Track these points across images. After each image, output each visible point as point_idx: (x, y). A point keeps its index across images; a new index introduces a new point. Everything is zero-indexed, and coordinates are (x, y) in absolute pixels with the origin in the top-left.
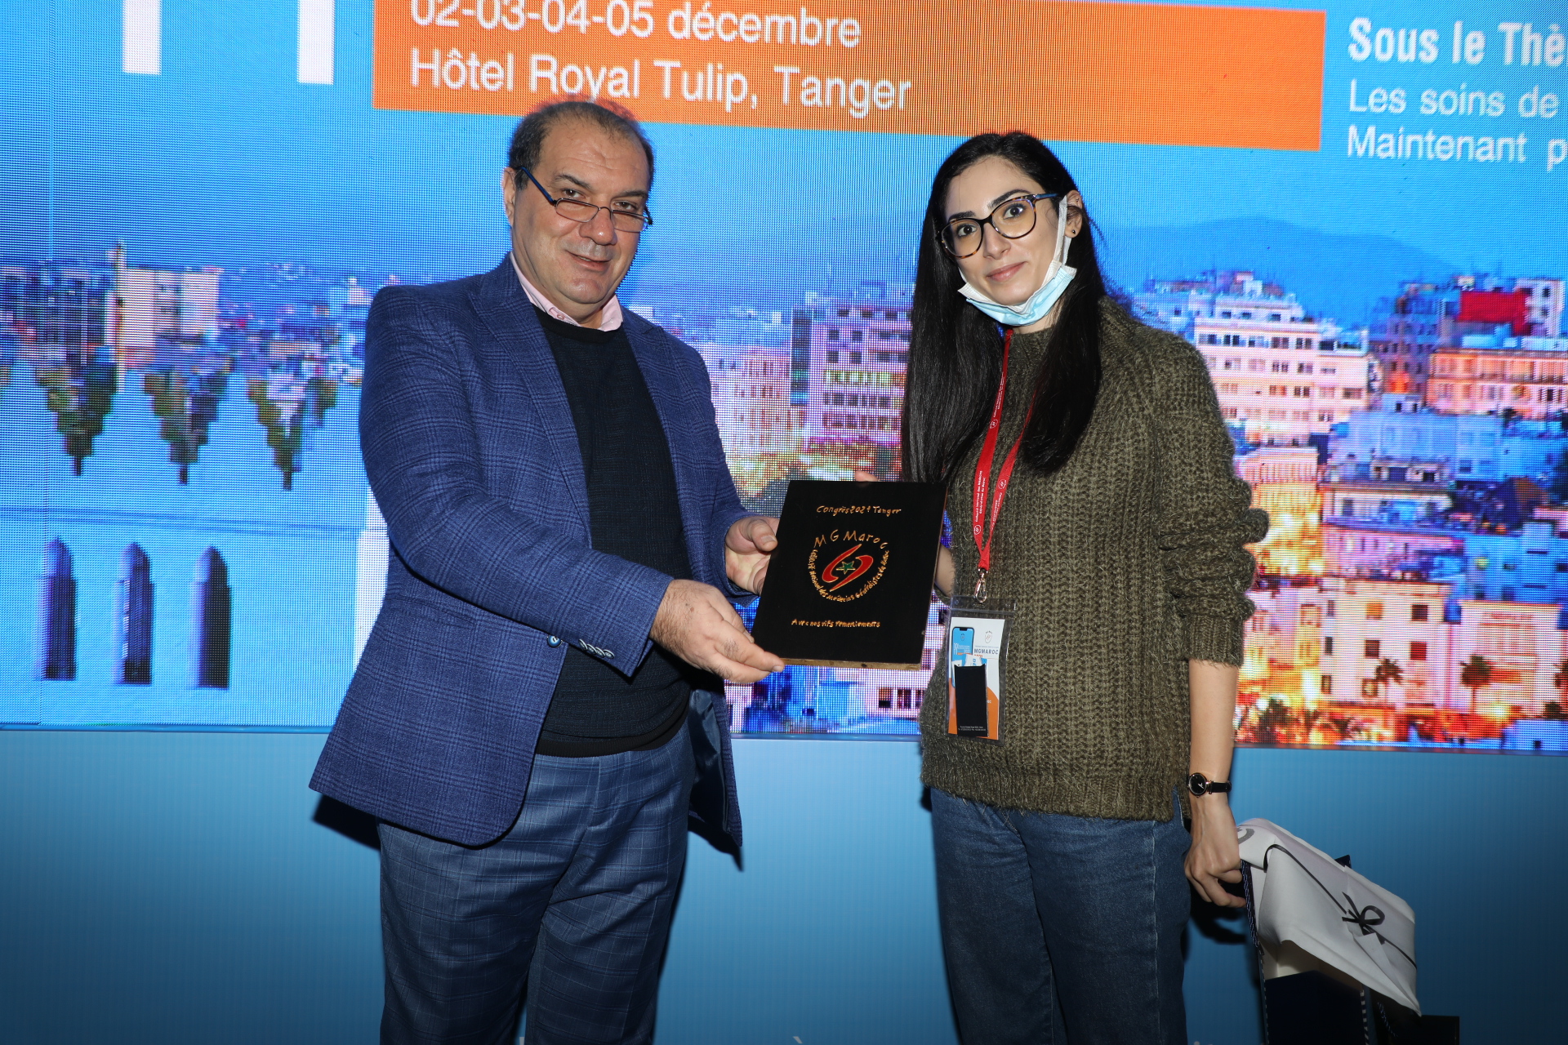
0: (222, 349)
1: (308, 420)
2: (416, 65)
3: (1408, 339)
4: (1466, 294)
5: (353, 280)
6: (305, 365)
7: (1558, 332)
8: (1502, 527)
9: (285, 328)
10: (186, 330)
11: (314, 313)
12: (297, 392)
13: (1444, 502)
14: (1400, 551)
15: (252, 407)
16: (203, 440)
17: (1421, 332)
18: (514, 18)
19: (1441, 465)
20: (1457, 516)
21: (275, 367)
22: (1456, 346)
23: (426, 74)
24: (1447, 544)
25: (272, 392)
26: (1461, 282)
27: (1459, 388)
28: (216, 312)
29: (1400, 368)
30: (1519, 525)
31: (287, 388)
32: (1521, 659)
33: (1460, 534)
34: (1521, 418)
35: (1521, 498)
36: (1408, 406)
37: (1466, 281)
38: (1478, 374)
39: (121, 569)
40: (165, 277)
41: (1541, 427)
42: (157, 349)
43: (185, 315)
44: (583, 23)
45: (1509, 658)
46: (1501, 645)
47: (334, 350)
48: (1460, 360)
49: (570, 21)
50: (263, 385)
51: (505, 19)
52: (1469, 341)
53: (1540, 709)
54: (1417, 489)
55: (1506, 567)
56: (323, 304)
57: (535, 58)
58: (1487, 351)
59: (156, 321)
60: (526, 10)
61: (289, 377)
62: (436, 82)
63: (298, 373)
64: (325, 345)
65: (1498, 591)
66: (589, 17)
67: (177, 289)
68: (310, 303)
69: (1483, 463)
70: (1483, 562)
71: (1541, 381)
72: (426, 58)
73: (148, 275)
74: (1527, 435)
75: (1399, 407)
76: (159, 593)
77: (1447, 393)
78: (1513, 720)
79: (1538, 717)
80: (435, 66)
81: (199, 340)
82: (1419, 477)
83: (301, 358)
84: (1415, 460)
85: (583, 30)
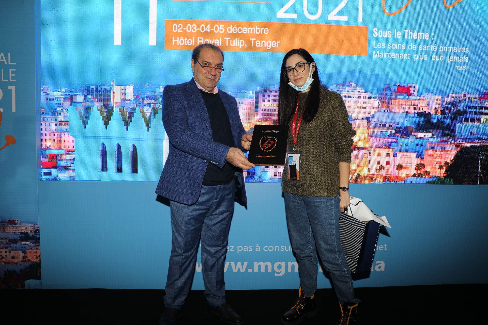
0: (134, 102)
1: (152, 116)
2: (174, 40)
3: (386, 96)
4: (398, 87)
5: (161, 87)
6: (151, 105)
7: (417, 95)
8: (405, 137)
9: (147, 97)
10: (127, 98)
11: (153, 94)
12: (150, 111)
13: (393, 131)
14: (385, 142)
15: (141, 114)
16: (131, 121)
17: (389, 95)
18: (194, 30)
19: (393, 123)
20: (396, 134)
21: (145, 106)
22: (396, 98)
23: (176, 42)
24: (394, 140)
25: (145, 111)
26: (397, 84)
27: (397, 107)
28: (133, 94)
29: (385, 103)
30: (409, 136)
31: (148, 110)
32: (409, 164)
33: (397, 138)
34: (409, 113)
35: (409, 130)
36: (386, 111)
37: (398, 84)
38: (401, 104)
39: (116, 149)
40: (123, 87)
41: (413, 115)
42: (121, 103)
43: (127, 95)
44: (209, 30)
45: (406, 164)
46: (405, 161)
47: (157, 101)
48: (397, 101)
49: (206, 30)
50: (143, 109)
51: (192, 30)
52: (399, 97)
53: (412, 175)
54: (388, 129)
55: (406, 145)
56: (155, 92)
57: (199, 38)
58: (402, 99)
59: (121, 97)
60: (197, 28)
61: (148, 108)
62: (178, 44)
63: (150, 107)
64: (155, 100)
65: (404, 150)
66: (210, 29)
67: (125, 90)
68: (152, 92)
69: (401, 123)
70: (401, 144)
71: (413, 106)
72: (176, 39)
73: (119, 87)
74: (410, 117)
75: (384, 111)
76: (123, 153)
77: (394, 108)
78: (407, 177)
79: (411, 176)
80: (178, 41)
81: (130, 100)
82: (388, 126)
83: (151, 103)
84: (388, 122)
85: (209, 32)
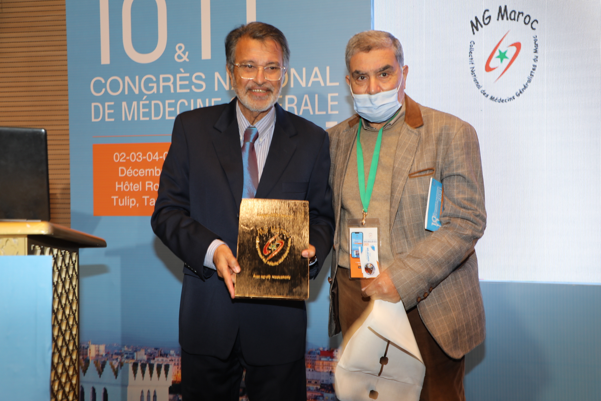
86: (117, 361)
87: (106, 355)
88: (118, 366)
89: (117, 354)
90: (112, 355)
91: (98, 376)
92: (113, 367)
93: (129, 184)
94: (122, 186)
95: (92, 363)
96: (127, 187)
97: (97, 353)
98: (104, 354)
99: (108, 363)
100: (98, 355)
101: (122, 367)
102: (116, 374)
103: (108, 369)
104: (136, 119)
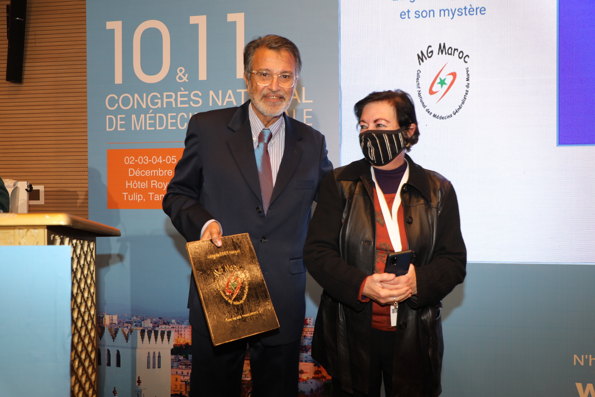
86: (128, 328)
87: (118, 323)
88: (129, 332)
89: (127, 322)
90: (123, 323)
91: (112, 340)
92: (124, 333)
93: (137, 182)
94: (131, 184)
95: (106, 330)
96: (135, 185)
97: (111, 322)
98: (117, 323)
99: (120, 329)
100: (112, 323)
101: (132, 333)
102: (127, 339)
103: (120, 335)
104: (143, 129)
